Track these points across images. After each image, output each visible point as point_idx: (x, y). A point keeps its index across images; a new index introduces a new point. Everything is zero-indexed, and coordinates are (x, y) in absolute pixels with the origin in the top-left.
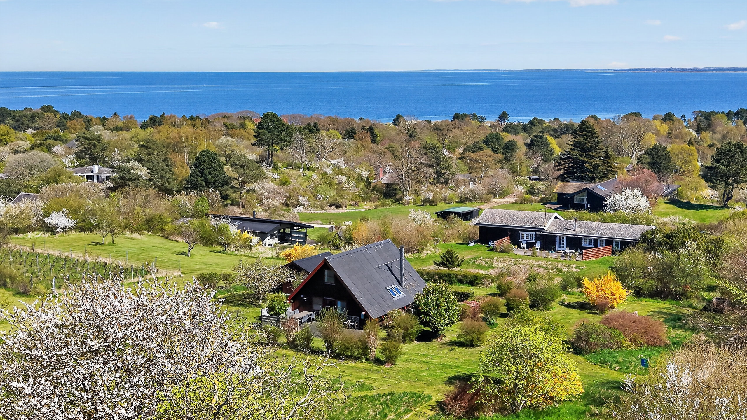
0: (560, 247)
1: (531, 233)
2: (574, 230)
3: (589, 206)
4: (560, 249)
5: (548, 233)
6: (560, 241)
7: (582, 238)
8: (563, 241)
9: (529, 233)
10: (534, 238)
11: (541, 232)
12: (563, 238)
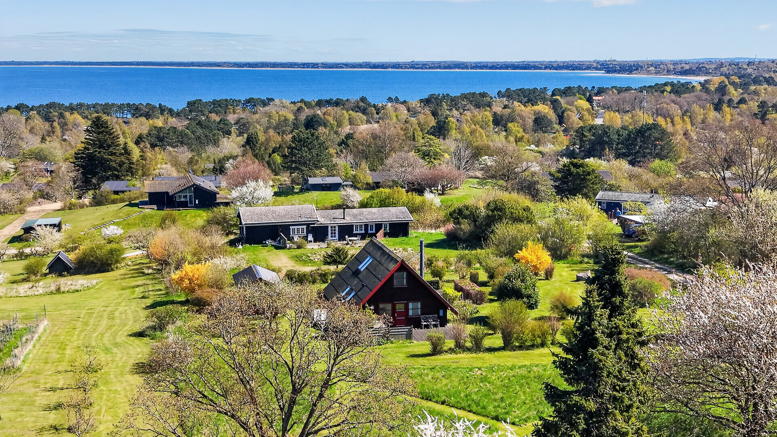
0: (332, 237)
1: (303, 227)
2: (344, 218)
3: (197, 203)
4: (332, 239)
5: (321, 224)
6: (332, 230)
7: (353, 225)
8: (335, 230)
9: (300, 227)
10: (305, 231)
11: (314, 224)
12: (335, 227)
